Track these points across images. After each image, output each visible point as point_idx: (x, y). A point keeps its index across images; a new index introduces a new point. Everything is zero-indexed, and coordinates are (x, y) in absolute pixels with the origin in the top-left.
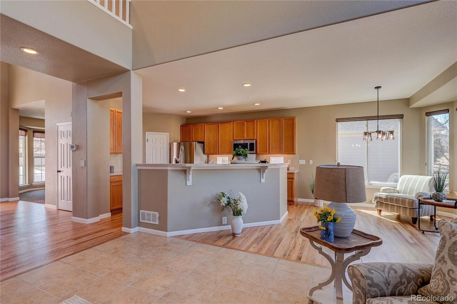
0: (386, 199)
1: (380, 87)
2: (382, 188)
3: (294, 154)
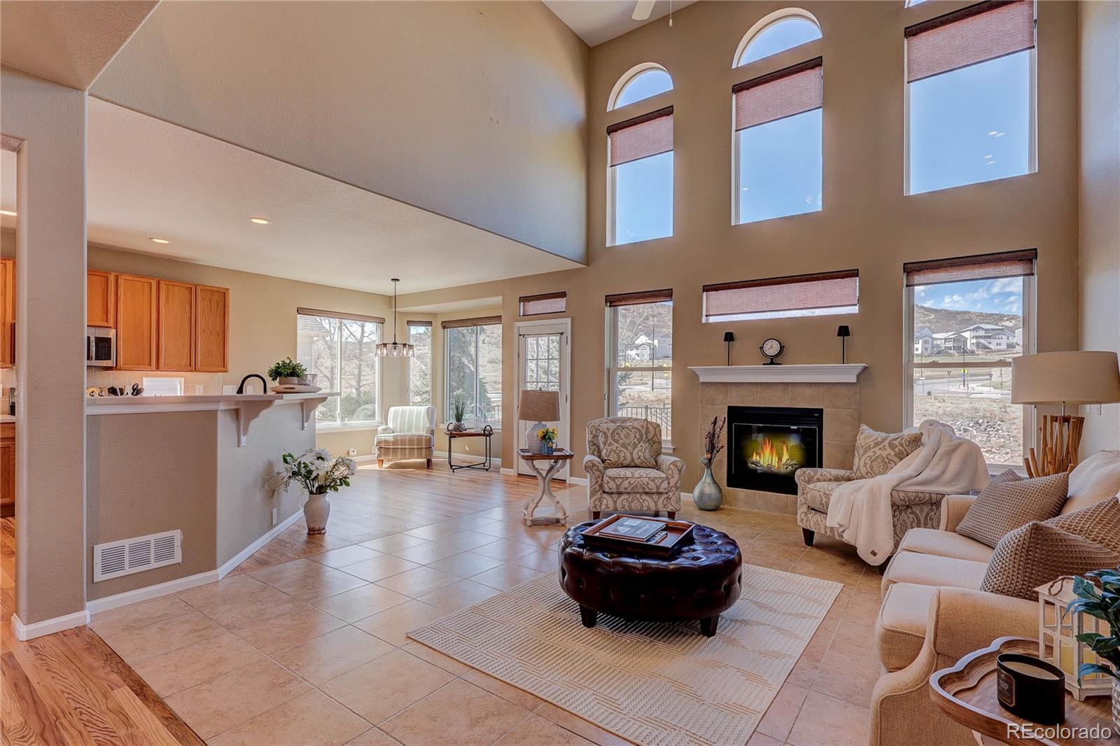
0: (395, 442)
1: (398, 280)
2: (380, 428)
3: (226, 371)
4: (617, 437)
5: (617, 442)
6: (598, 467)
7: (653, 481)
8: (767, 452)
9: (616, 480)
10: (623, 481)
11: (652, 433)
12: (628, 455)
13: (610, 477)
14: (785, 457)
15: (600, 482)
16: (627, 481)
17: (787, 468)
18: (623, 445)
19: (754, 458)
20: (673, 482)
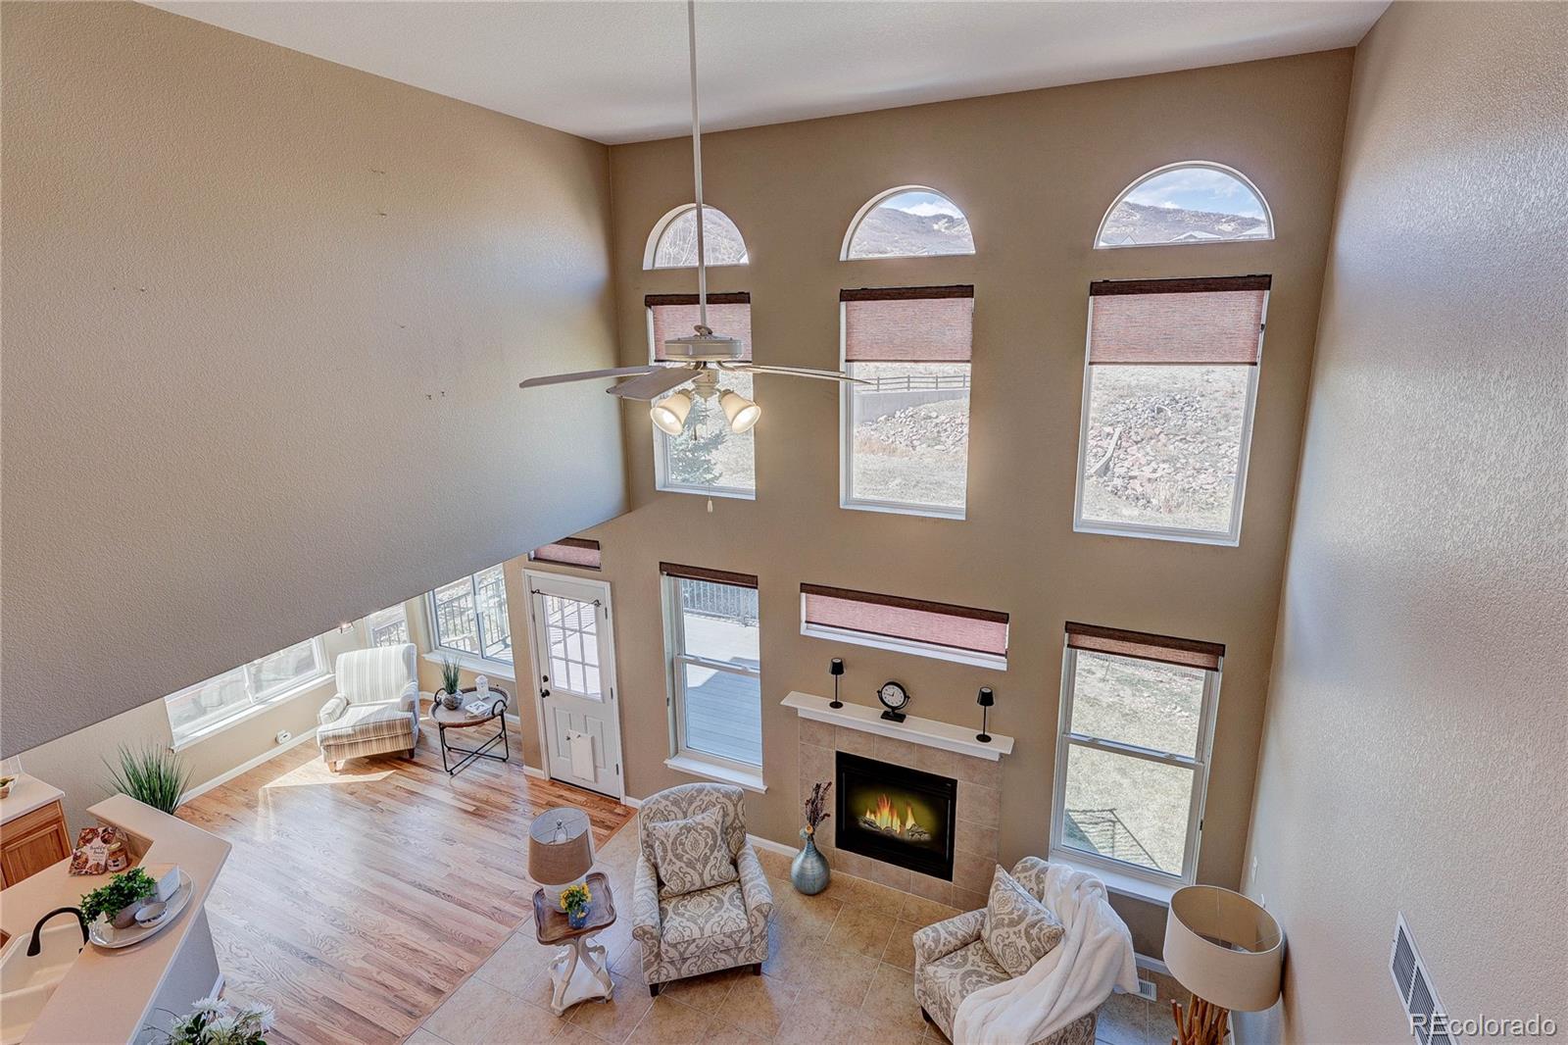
4: (680, 851)
5: (679, 857)
6: (651, 934)
7: (730, 936)
8: (886, 812)
9: (679, 946)
10: (689, 945)
11: (732, 815)
12: (696, 877)
13: (669, 945)
14: (910, 822)
15: (656, 951)
16: (695, 944)
17: (913, 835)
18: (690, 864)
19: (868, 816)
20: (757, 931)
